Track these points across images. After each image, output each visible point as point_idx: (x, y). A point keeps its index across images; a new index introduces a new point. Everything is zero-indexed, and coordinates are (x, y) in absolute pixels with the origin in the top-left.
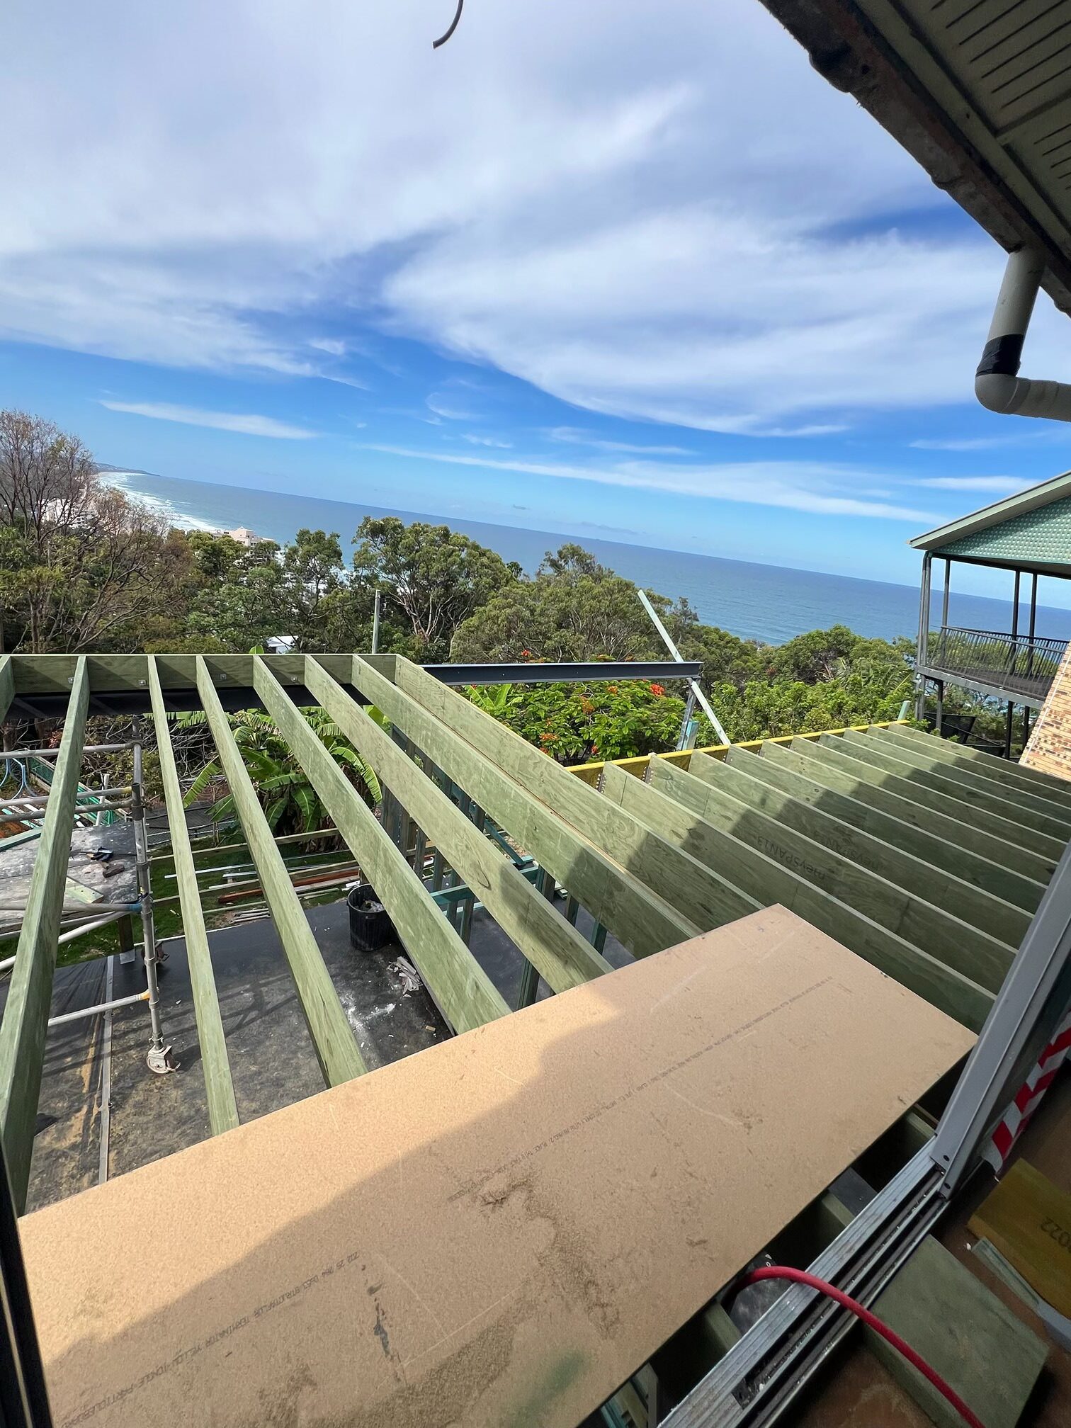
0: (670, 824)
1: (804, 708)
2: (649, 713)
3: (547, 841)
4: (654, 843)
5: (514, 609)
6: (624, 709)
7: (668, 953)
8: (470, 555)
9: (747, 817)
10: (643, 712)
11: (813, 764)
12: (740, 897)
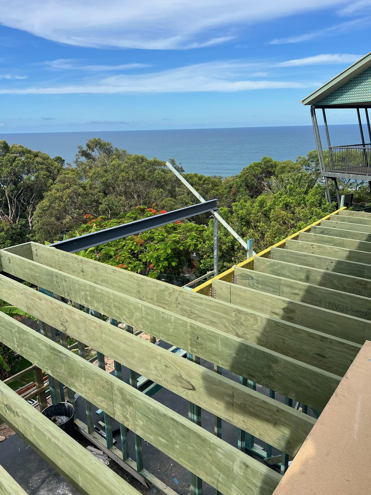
0: (269, 308)
1: (266, 211)
2: (179, 235)
3: (209, 344)
4: (274, 325)
5: (71, 189)
6: (163, 237)
7: (337, 396)
8: (27, 158)
9: (309, 291)
10: (175, 236)
11: (319, 247)
12: (344, 344)
